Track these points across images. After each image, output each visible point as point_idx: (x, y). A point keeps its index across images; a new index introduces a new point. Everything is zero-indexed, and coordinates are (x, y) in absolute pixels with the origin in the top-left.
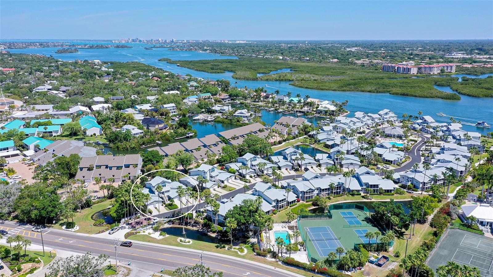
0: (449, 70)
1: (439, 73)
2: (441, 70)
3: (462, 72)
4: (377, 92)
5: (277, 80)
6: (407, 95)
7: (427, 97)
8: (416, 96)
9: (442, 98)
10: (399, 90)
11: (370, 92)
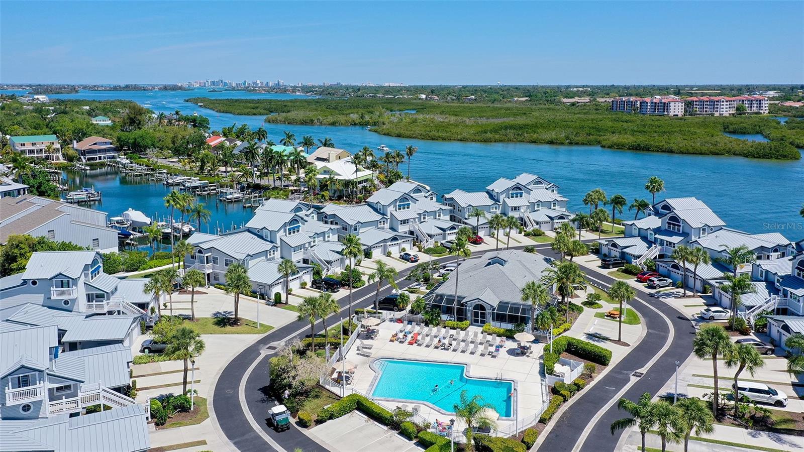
0: (755, 109)
1: (733, 114)
2: (738, 109)
3: (784, 113)
4: (571, 144)
5: (355, 124)
6: (648, 150)
7: (701, 154)
8: (671, 151)
9: (746, 156)
10: (628, 139)
11: (551, 142)
